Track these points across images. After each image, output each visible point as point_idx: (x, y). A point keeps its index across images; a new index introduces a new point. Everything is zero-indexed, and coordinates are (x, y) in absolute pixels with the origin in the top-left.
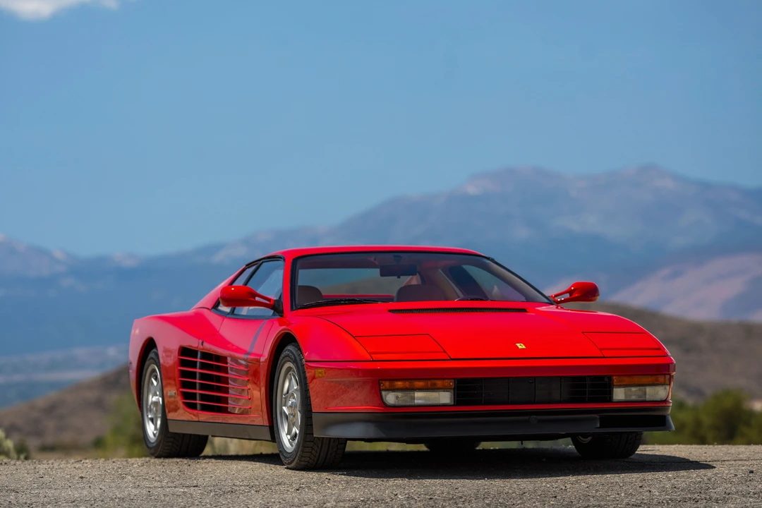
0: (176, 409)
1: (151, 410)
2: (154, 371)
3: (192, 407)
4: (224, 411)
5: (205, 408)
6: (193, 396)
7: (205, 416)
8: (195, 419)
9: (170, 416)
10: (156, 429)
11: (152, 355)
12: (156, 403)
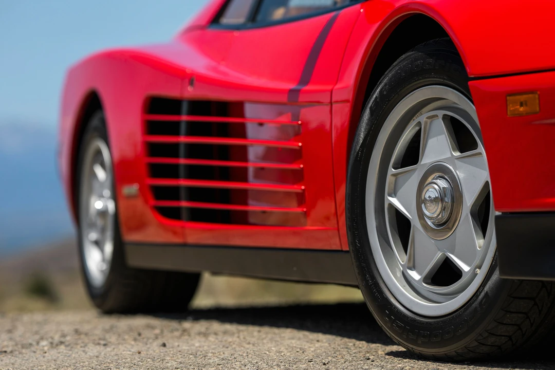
0: (140, 226)
1: (92, 226)
2: (99, 153)
3: (172, 214)
4: (241, 219)
5: (197, 216)
6: (173, 193)
7: (197, 234)
8: (177, 240)
9: (131, 237)
10: (104, 260)
11: (95, 122)
12: (103, 213)
